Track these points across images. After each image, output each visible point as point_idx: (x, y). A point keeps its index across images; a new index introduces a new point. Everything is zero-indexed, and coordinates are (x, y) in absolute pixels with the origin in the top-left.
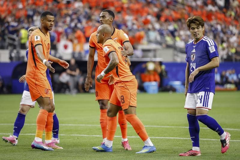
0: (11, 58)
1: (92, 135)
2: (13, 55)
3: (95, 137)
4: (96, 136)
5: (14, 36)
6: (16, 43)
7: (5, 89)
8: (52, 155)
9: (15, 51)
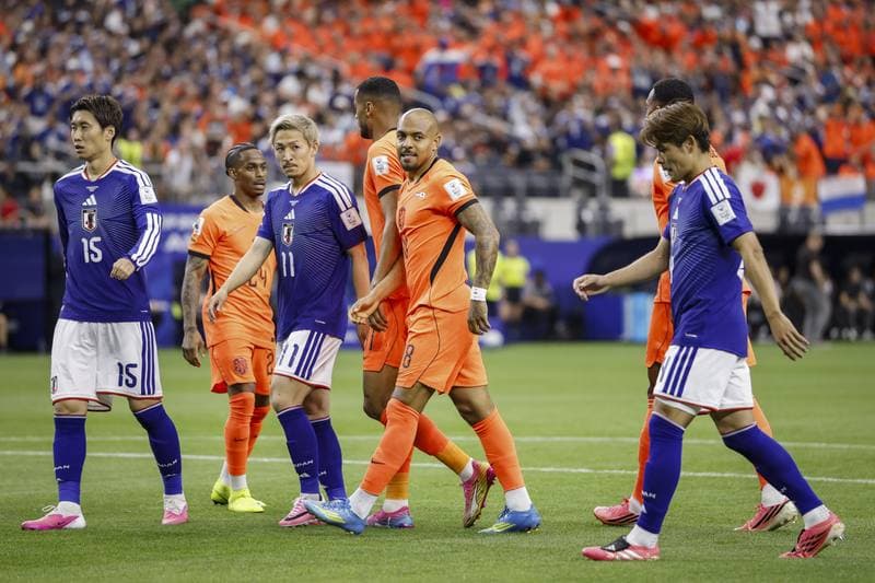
0: (581, 226)
1: (853, 478)
2: (588, 216)
3: (861, 484)
4: (864, 481)
5: (593, 157)
6: (597, 178)
7: (561, 327)
8: (723, 543)
9: (593, 205)
